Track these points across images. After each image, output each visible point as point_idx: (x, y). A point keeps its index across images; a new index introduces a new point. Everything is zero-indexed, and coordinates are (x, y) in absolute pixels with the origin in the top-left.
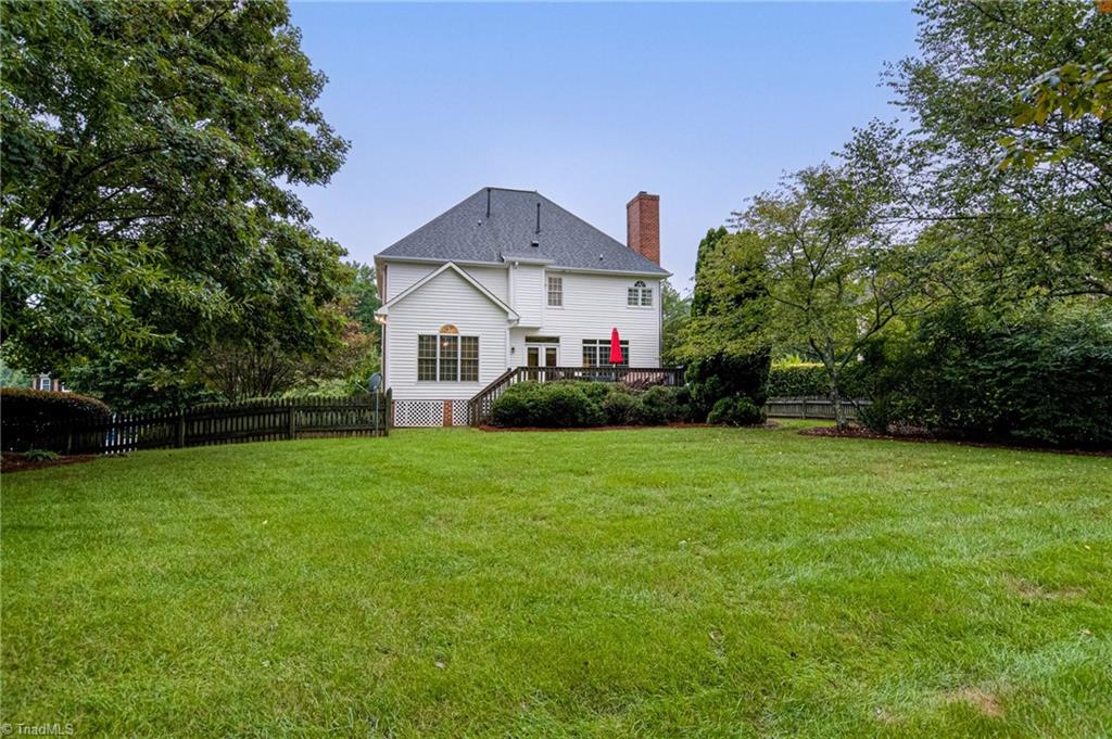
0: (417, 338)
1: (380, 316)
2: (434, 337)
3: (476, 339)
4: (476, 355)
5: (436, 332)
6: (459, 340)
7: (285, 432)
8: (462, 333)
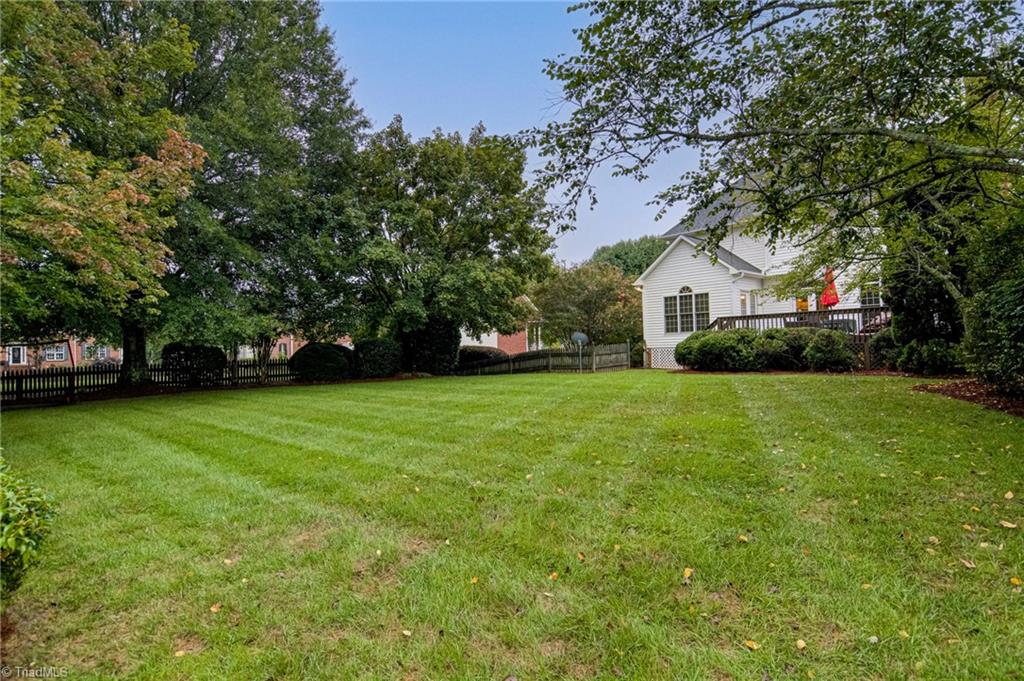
0: (663, 300)
1: (637, 286)
2: (675, 298)
3: (707, 295)
4: (707, 309)
5: (676, 293)
6: (693, 297)
7: (546, 369)
8: (696, 291)
